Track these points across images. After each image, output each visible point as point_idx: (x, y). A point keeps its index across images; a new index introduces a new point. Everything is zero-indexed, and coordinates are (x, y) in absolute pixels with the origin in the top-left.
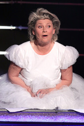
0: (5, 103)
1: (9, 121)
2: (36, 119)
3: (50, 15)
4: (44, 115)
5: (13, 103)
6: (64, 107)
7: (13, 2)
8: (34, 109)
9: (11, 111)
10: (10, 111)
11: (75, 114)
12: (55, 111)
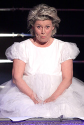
0: (7, 112)
4: (49, 124)
7: (15, 9)
8: (38, 118)
10: (14, 121)
11: (80, 122)
12: (59, 120)
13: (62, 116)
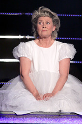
0: (12, 107)
1: (17, 123)
2: (41, 121)
3: (50, 14)
4: (49, 118)
5: (20, 107)
6: (67, 109)
9: (18, 113)
11: (77, 117)
12: (58, 114)
13: (60, 111)
